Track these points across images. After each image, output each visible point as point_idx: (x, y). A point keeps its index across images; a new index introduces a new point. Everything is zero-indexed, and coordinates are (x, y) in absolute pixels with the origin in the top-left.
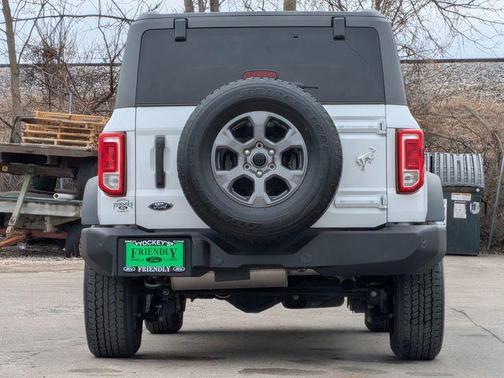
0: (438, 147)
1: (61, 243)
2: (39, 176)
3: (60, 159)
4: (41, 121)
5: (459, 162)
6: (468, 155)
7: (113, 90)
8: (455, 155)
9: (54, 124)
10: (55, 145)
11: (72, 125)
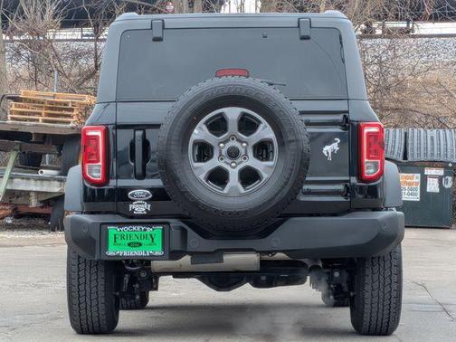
0: (414, 122)
1: (46, 217)
2: (24, 153)
3: (45, 136)
4: (26, 99)
5: (432, 138)
6: (441, 131)
7: (97, 67)
8: (429, 131)
9: (39, 103)
10: (40, 123)
11: (57, 103)
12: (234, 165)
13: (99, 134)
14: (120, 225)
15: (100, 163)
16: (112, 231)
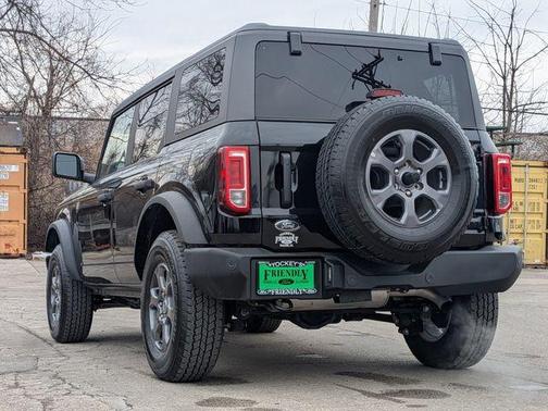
12: (408, 193)
13: (243, 155)
14: (272, 259)
15: (245, 189)
16: (263, 266)
